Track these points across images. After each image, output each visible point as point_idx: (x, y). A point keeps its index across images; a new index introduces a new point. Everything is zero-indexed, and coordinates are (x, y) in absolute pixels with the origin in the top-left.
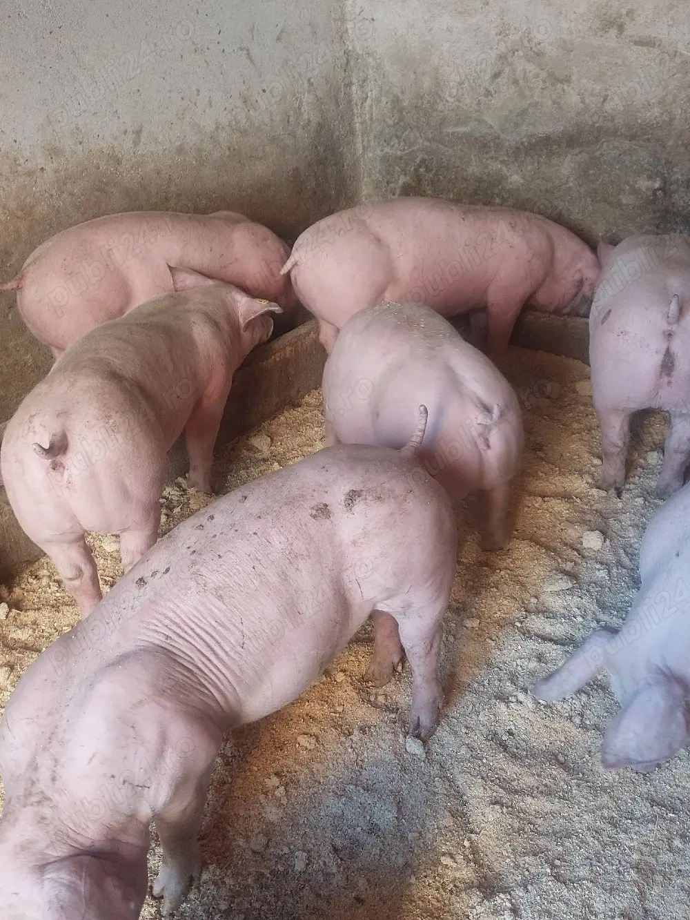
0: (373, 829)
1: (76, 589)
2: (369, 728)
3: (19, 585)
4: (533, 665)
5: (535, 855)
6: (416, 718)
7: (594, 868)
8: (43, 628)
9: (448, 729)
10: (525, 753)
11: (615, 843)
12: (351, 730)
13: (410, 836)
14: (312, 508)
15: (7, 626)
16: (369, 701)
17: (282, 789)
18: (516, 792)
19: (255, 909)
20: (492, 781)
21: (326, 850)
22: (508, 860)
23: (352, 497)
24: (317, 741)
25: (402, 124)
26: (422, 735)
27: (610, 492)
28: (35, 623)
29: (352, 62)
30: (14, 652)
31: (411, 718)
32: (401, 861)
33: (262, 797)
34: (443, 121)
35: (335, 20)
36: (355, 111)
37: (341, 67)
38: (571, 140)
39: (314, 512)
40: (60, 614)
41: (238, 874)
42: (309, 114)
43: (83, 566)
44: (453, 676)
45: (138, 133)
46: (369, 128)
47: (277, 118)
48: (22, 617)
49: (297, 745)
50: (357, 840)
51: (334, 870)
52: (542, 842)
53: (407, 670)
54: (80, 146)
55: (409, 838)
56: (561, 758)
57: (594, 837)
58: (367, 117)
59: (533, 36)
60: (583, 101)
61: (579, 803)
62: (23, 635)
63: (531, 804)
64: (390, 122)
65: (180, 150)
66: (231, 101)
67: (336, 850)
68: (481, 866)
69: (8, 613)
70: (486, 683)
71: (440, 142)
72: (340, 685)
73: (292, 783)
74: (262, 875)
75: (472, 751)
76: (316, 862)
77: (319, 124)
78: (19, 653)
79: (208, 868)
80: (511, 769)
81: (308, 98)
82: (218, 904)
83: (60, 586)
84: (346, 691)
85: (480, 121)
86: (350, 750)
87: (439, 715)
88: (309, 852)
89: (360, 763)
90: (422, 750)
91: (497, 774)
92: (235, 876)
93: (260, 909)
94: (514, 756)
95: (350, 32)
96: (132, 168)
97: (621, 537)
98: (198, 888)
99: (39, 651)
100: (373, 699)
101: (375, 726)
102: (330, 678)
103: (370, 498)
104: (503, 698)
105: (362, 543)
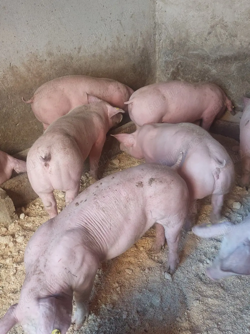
0: (152, 306)
1: (49, 210)
2: (152, 268)
3: (29, 207)
4: (213, 250)
5: (211, 320)
6: (169, 266)
7: (233, 327)
8: (36, 223)
9: (180, 271)
10: (209, 282)
11: (241, 318)
12: (145, 269)
13: (165, 309)
14: (137, 183)
15: (24, 222)
16: (152, 258)
17: (119, 288)
18: (205, 296)
19: (108, 331)
20: (196, 292)
21: (134, 312)
22: (201, 321)
23: (152, 180)
24: (133, 272)
25: (173, 49)
26: (171, 273)
27: (244, 188)
28: (33, 221)
29: (157, 27)
30: (26, 231)
31: (167, 266)
32: (161, 318)
33: (112, 291)
34: (189, 49)
35: (152, 11)
36: (157, 44)
37: (153, 28)
38: (235, 58)
39: (137, 184)
40: (43, 219)
41: (102, 318)
42: (140, 45)
43: (52, 202)
44: (183, 252)
45: (80, 49)
46: (161, 50)
47: (129, 46)
48: (29, 219)
49: (125, 273)
50: (146, 309)
51: (137, 319)
52: (214, 315)
53: (166, 248)
54: (59, 52)
55: (165, 310)
56: (222, 285)
57: (233, 315)
58: (161, 46)
59: (224, 19)
60: (241, 44)
61: (228, 302)
62: (29, 225)
63: (210, 301)
64: (169, 49)
65: (94, 56)
66: (113, 39)
67: (138, 312)
68: (191, 322)
69: (24, 217)
70: (195, 255)
71: (187, 57)
72: (141, 252)
73: (123, 286)
74: (111, 319)
75: (189, 280)
76: (130, 316)
77: (143, 48)
78: (28, 231)
79: (91, 314)
80: (204, 288)
81: (140, 39)
82: (95, 328)
83: (43, 209)
84: (143, 254)
85: (202, 49)
86: (144, 276)
87: (177, 266)
88: (128, 312)
89: (148, 281)
90: (170, 278)
91: (198, 289)
92: (101, 319)
93: (110, 331)
94: (205, 283)
95: (157, 15)
96: (77, 61)
97: (247, 205)
98: (88, 322)
99: (34, 231)
100: (153, 258)
101: (154, 268)
102: (138, 249)
103: (158, 181)
104: (201, 261)
105: (153, 197)
